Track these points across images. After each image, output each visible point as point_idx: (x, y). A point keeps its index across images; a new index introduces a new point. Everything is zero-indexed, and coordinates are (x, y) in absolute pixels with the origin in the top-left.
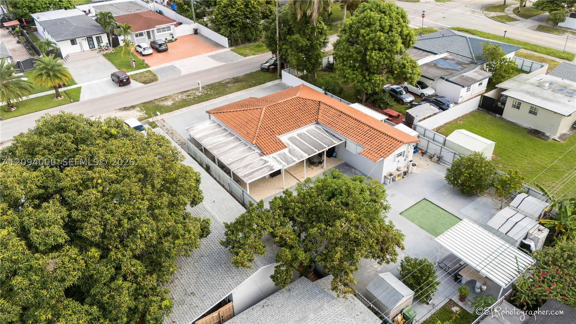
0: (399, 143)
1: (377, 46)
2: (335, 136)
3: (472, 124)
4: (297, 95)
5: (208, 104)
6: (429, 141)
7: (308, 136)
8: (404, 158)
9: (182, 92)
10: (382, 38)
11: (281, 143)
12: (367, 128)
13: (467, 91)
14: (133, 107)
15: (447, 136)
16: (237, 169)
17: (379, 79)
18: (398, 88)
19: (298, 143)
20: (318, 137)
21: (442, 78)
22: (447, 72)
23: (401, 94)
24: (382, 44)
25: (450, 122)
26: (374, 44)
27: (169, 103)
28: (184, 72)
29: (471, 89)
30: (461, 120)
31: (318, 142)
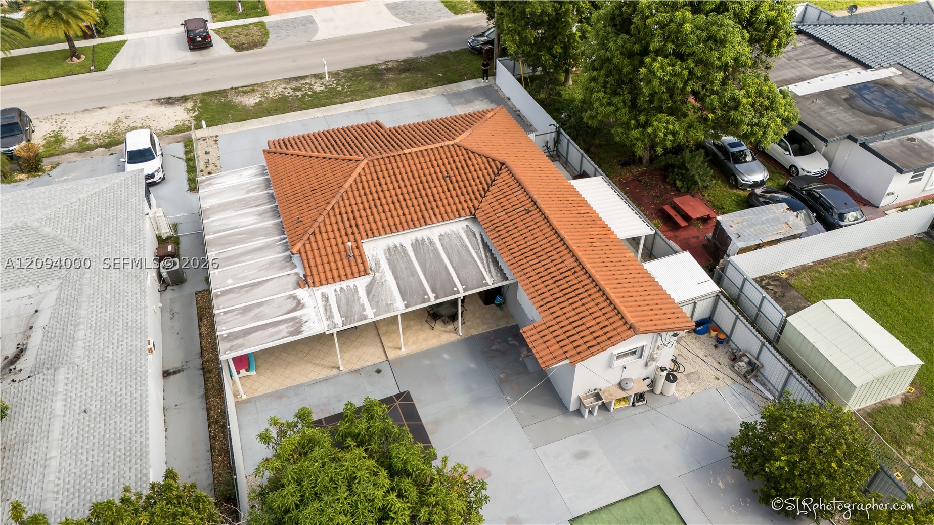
0: (625, 327)
1: (670, 47)
2: (495, 262)
3: (890, 277)
4: (457, 140)
6: (737, 316)
7: (436, 250)
8: (642, 361)
9: (290, 79)
10: (688, 27)
11: (359, 261)
12: (570, 262)
13: (911, 182)
14: (184, 99)
15: (792, 309)
16: (225, 313)
18: (733, 145)
19: (402, 265)
20: (456, 258)
21: (851, 138)
22: (872, 122)
24: (684, 41)
25: (834, 258)
26: (666, 39)
27: (251, 101)
29: (925, 178)
30: (865, 258)
31: (449, 274)
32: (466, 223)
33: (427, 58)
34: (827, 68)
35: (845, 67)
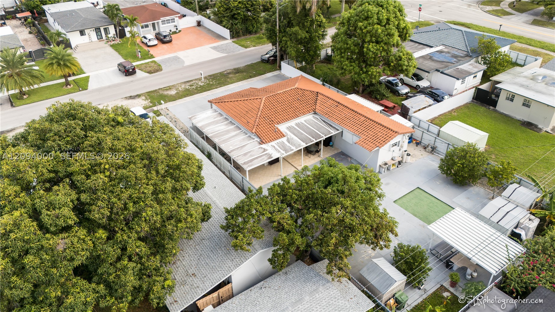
0: (394, 133)
1: (374, 39)
2: (332, 126)
3: (466, 116)
4: (296, 86)
5: (210, 94)
6: (423, 132)
7: (305, 125)
8: (399, 148)
9: (185, 82)
10: (380, 31)
11: (280, 133)
12: (363, 118)
13: (462, 84)
14: (138, 96)
15: (441, 127)
17: (376, 71)
18: (394, 80)
19: (296, 132)
20: (315, 127)
21: (438, 70)
22: (443, 64)
23: (397, 86)
24: (379, 37)
25: (444, 113)
26: (371, 36)
27: (173, 92)
28: (187, 63)
29: (466, 82)
30: (455, 112)
31: (316, 132)
32: (312, 116)
33: (244, 67)
34: (417, 49)
35: (423, 48)
